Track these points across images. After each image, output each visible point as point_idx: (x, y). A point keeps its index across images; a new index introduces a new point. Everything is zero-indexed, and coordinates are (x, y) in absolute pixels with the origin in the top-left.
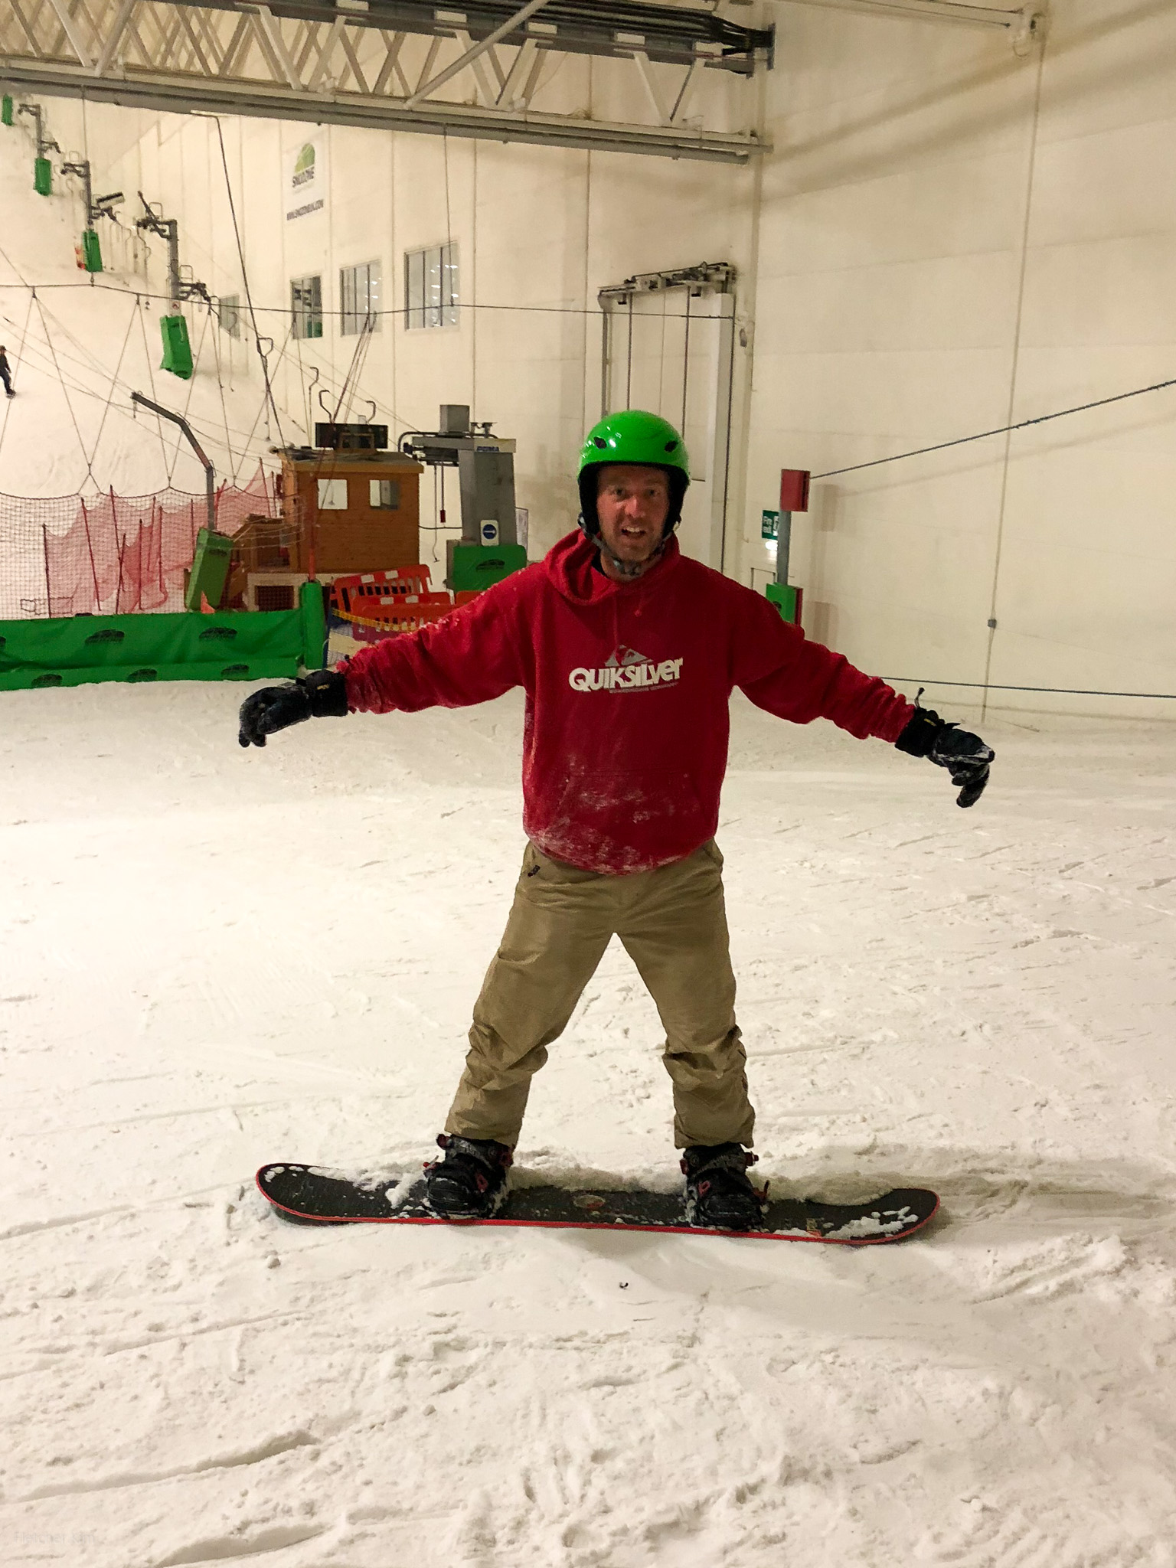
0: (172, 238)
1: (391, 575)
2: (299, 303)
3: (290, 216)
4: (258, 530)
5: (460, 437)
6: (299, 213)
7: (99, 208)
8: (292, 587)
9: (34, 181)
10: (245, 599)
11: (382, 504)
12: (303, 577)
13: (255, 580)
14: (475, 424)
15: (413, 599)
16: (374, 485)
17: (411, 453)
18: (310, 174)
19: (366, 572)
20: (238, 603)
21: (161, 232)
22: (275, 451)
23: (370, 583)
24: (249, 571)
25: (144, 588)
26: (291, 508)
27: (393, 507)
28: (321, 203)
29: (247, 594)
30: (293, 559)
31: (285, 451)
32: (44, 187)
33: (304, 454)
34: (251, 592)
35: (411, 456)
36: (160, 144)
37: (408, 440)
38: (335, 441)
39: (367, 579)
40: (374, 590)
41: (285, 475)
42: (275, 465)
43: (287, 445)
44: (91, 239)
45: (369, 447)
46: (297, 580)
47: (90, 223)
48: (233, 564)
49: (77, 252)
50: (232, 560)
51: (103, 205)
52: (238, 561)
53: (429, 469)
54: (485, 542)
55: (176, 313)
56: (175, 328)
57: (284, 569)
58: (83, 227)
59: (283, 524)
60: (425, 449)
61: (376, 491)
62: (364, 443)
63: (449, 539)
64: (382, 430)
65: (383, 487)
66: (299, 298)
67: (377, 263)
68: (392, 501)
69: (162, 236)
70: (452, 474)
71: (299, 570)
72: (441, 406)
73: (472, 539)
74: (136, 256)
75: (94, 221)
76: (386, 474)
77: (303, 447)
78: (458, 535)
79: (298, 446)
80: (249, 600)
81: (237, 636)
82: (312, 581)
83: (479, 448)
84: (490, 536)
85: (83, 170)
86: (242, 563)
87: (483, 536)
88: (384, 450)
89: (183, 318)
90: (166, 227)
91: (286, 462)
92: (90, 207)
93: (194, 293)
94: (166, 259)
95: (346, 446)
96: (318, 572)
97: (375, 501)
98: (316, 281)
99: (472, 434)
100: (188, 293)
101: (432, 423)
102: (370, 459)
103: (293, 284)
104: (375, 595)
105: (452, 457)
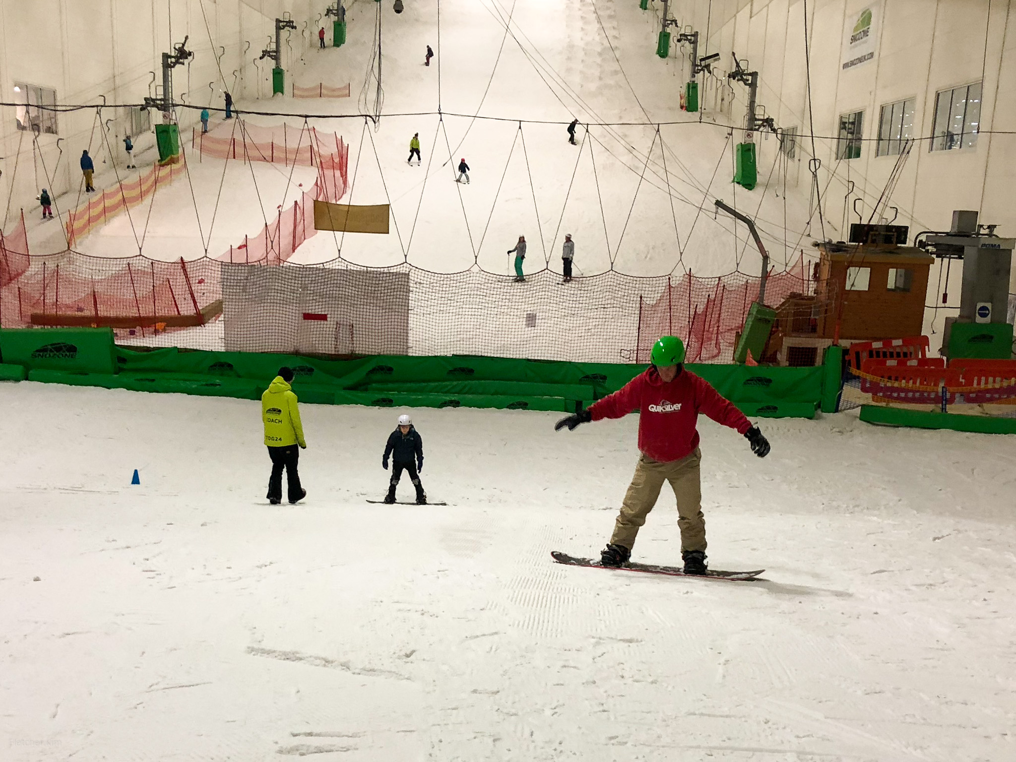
0: (753, 86)
1: (897, 343)
2: (844, 133)
3: (846, 66)
4: (796, 305)
5: (968, 236)
6: (852, 63)
7: (701, 65)
8: (816, 349)
9: (657, 48)
10: (779, 356)
11: (895, 287)
12: (828, 342)
13: (789, 342)
14: (981, 226)
15: (913, 363)
16: (892, 272)
17: (924, 248)
18: (866, 33)
19: (877, 339)
20: (773, 359)
21: (745, 82)
22: (816, 245)
23: (879, 348)
24: (785, 335)
25: (705, 345)
26: (824, 287)
27: (905, 290)
28: (871, 55)
29: (781, 352)
30: (820, 329)
31: (825, 245)
32: (663, 52)
33: (839, 247)
34: (785, 351)
35: (924, 250)
36: (751, 17)
37: (923, 238)
38: (865, 238)
39: (877, 345)
40: (881, 354)
41: (822, 264)
42: (815, 255)
43: (827, 240)
44: (692, 87)
45: (892, 242)
46: (821, 344)
47: (694, 76)
48: (773, 330)
49: (681, 98)
50: (772, 327)
51: (703, 63)
52: (777, 327)
53: (938, 261)
54: (979, 319)
55: (748, 141)
56: (747, 153)
57: (812, 335)
58: (688, 79)
59: (815, 301)
60: (935, 246)
61: (892, 278)
62: (888, 240)
63: (948, 316)
64: (904, 229)
65: (899, 274)
66: (845, 128)
67: (912, 99)
68: (904, 286)
69: (746, 84)
70: (957, 266)
71: (824, 336)
72: (954, 212)
73: (968, 317)
74: (723, 100)
75: (696, 75)
76: (902, 264)
77: (838, 242)
78: (956, 313)
79: (834, 241)
80: (782, 357)
81: (772, 385)
82: (836, 345)
83: (984, 245)
84: (983, 315)
85: (692, 39)
86: (780, 329)
87: (977, 315)
88: (903, 245)
89: (754, 144)
90: (750, 78)
91: (824, 253)
92: (694, 65)
93: (764, 126)
94: (746, 101)
95: (873, 241)
96: (841, 338)
97: (891, 284)
98: (859, 115)
99: (978, 234)
100: (760, 126)
101: (946, 225)
102: (890, 252)
103: (841, 117)
104: (881, 358)
105: (958, 252)
